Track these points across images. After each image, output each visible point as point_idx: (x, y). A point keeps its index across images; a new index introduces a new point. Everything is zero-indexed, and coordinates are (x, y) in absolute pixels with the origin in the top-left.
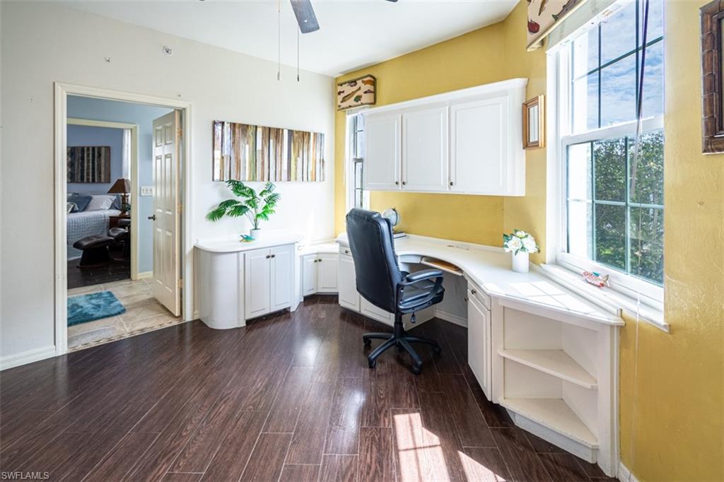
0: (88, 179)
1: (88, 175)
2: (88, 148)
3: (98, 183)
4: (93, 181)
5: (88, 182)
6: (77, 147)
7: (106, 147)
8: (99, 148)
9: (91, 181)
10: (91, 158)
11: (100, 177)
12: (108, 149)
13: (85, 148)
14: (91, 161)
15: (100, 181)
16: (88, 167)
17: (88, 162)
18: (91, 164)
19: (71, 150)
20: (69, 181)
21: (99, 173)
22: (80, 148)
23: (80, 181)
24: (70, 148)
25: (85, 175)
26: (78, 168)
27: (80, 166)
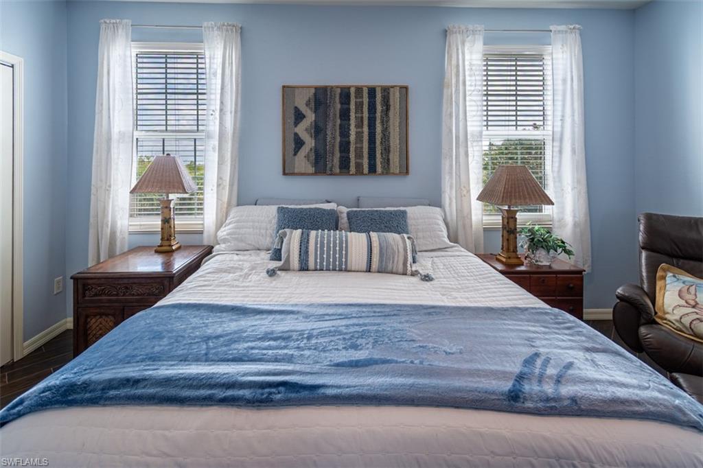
0: (359, 167)
1: (359, 155)
2: (359, 90)
3: (382, 174)
4: (372, 170)
5: (359, 172)
6: (332, 87)
7: (401, 87)
8: (386, 90)
9: (366, 170)
10: (366, 115)
11: (387, 161)
12: (405, 90)
13: (353, 90)
14: (366, 122)
15: (387, 171)
16: (359, 135)
17: (360, 124)
18: (366, 129)
19: (315, 94)
20: (312, 170)
21: (387, 150)
22: (339, 91)
23: (338, 170)
24: (313, 91)
25: (352, 155)
26: (334, 138)
27: (338, 133)
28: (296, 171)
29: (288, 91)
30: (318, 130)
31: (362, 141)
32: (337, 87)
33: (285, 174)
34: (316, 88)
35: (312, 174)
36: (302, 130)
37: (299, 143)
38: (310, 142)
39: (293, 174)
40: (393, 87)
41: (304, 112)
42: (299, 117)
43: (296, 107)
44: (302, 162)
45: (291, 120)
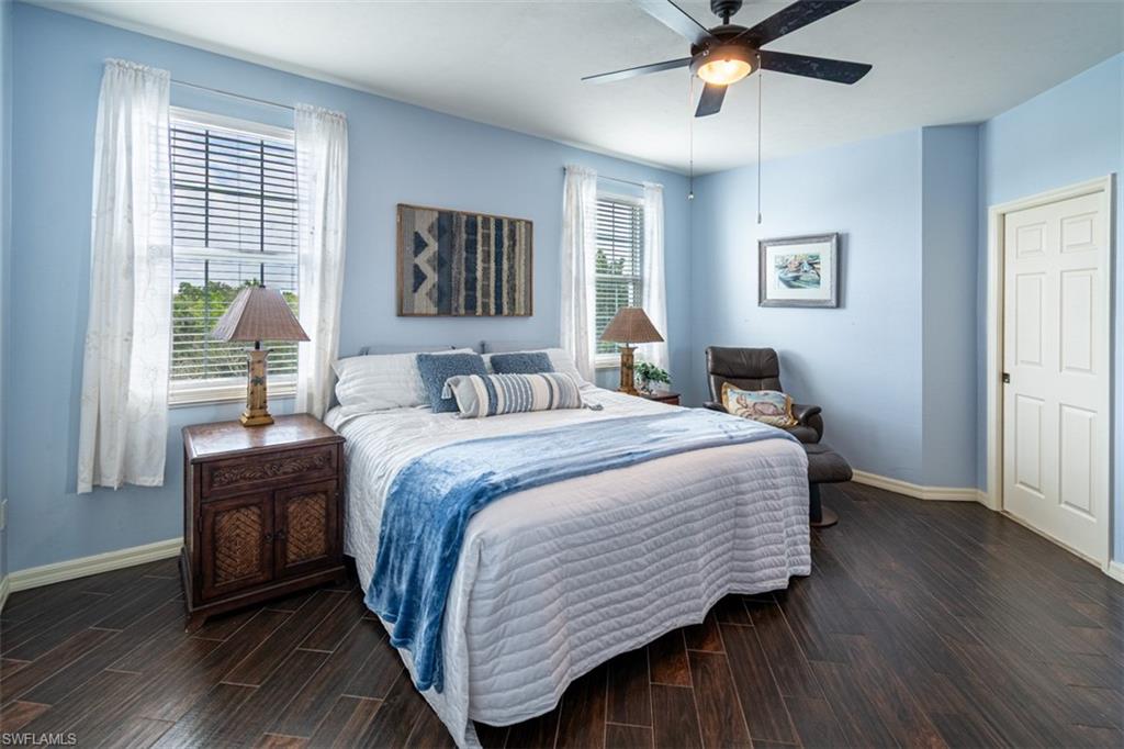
0: (485, 306)
1: (486, 294)
2: (486, 220)
3: (508, 315)
4: (499, 311)
5: (486, 313)
6: (458, 213)
7: (526, 222)
8: (512, 223)
9: (493, 311)
10: (493, 249)
11: (512, 301)
12: (529, 224)
13: (480, 219)
14: (493, 257)
15: (512, 314)
16: (486, 271)
17: (486, 260)
18: (492, 265)
19: (439, 219)
20: (434, 310)
21: (513, 289)
22: (464, 218)
23: (462, 311)
24: (436, 215)
25: (479, 294)
26: (460, 273)
27: (463, 268)
28: (416, 311)
29: (405, 212)
30: (441, 263)
31: (489, 279)
32: (464, 214)
33: (401, 314)
34: (441, 213)
35: (434, 316)
36: (423, 260)
37: (419, 277)
38: (432, 277)
39: (412, 315)
40: (519, 221)
41: (426, 240)
42: (420, 245)
43: (416, 233)
44: (423, 300)
45: (410, 248)
